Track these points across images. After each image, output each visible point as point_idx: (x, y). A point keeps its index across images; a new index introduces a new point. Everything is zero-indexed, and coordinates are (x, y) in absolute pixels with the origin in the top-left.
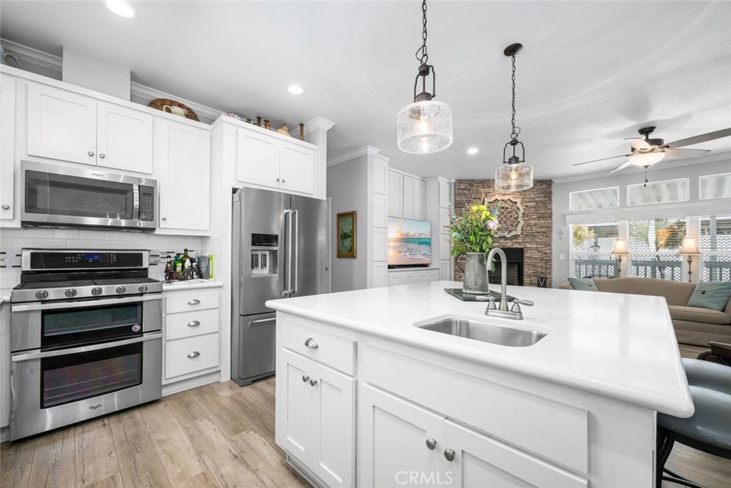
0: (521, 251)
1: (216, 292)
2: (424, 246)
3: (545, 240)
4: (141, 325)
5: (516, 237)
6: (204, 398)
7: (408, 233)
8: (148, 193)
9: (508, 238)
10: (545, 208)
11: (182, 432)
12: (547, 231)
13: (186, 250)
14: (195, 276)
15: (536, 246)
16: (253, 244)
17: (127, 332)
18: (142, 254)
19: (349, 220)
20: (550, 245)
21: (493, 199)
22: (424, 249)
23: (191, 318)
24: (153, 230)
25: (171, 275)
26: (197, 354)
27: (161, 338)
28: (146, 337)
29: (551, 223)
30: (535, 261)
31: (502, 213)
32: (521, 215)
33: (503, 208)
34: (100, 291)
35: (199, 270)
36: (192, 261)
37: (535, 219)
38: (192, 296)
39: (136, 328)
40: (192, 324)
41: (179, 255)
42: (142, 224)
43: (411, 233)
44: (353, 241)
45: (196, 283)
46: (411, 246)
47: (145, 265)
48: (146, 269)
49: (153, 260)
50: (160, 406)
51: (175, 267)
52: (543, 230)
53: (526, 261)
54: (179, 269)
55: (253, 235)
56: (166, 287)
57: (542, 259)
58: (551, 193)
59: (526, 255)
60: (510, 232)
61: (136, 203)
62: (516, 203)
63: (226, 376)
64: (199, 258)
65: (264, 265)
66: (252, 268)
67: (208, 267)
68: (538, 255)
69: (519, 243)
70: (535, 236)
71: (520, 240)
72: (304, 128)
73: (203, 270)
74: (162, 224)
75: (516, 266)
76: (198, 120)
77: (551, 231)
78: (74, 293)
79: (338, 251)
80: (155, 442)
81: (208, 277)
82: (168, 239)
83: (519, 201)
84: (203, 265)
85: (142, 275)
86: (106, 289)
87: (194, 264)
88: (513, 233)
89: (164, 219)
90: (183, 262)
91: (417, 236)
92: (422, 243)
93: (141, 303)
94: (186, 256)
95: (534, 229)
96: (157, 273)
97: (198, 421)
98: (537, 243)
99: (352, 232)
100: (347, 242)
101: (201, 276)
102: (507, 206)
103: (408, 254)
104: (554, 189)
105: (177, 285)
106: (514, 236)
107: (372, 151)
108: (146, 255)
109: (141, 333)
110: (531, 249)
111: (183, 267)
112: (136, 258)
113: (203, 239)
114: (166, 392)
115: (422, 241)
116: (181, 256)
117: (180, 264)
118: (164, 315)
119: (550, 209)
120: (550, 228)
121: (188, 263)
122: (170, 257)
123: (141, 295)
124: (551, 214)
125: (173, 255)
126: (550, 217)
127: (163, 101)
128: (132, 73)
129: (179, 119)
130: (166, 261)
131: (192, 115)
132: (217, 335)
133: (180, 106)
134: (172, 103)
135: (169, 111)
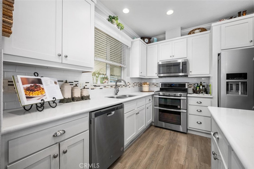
1: (210, 100)
4: (180, 106)
8: (185, 64)
11: (186, 148)
13: (201, 82)
14: (204, 93)
16: (228, 79)
17: (176, 107)
18: (185, 84)
23: (199, 108)
24: (187, 76)
25: (195, 92)
26: (201, 123)
27: (187, 112)
28: (182, 110)
36: (203, 86)
38: (199, 100)
39: (179, 107)
40: (199, 111)
42: (183, 74)
47: (187, 87)
48: (187, 89)
49: (190, 86)
51: (196, 89)
54: (198, 89)
56: (188, 95)
61: (181, 68)
64: (206, 86)
66: (228, 90)
73: (208, 90)
74: (190, 74)
76: (207, 31)
80: (177, 145)
82: (195, 78)
84: (208, 88)
85: (186, 91)
87: (204, 88)
89: (191, 72)
90: (199, 87)
93: (180, 99)
94: (201, 84)
96: (190, 90)
97: (193, 147)
101: (207, 93)
105: (195, 95)
108: (187, 84)
109: (180, 109)
111: (199, 89)
112: (184, 85)
114: (189, 132)
116: (199, 85)
117: (198, 88)
118: (188, 105)
121: (201, 87)
122: (195, 85)
123: (180, 97)
127: (193, 31)
128: (181, 27)
129: (198, 34)
130: (193, 86)
131: (203, 30)
132: (210, 118)
133: (199, 29)
134: (196, 29)
135: (194, 33)
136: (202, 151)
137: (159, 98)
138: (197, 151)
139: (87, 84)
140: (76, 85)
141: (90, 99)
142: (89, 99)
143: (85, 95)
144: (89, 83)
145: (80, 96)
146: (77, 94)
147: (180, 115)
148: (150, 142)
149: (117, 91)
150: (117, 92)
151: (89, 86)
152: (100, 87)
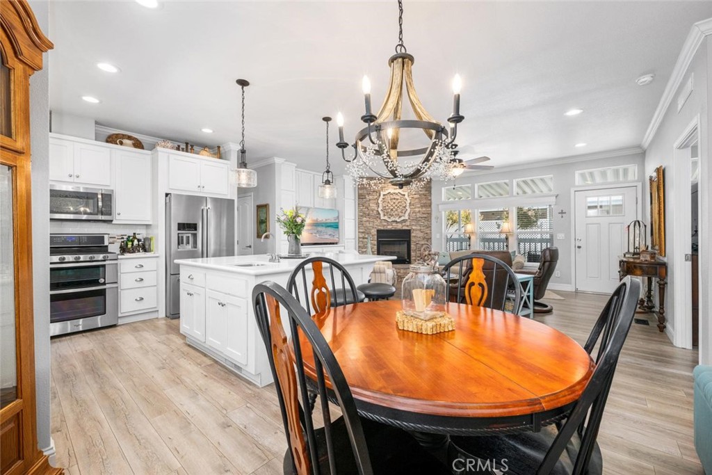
0: (409, 232)
1: (154, 260)
2: (330, 228)
3: (426, 223)
4: (105, 279)
5: (404, 221)
7: (317, 219)
8: (108, 198)
9: (399, 222)
10: (427, 199)
12: (428, 217)
13: (134, 234)
14: (141, 251)
15: (419, 228)
16: (179, 229)
17: (96, 283)
18: (103, 237)
19: (264, 210)
20: (430, 227)
21: (387, 192)
22: (330, 230)
23: (138, 276)
24: (112, 221)
25: (124, 249)
26: (142, 299)
27: (117, 287)
28: (107, 286)
29: (431, 210)
30: (419, 239)
31: (394, 203)
32: (408, 205)
33: (394, 199)
34: (79, 258)
35: (145, 247)
36: (139, 240)
37: (419, 207)
38: (138, 262)
39: (102, 281)
40: (138, 280)
41: (129, 237)
42: (102, 217)
43: (320, 219)
44: (266, 226)
45: (142, 254)
46: (320, 229)
47: (106, 243)
48: (107, 246)
49: (111, 240)
50: (118, 328)
51: (127, 245)
52: (425, 216)
53: (412, 239)
54: (130, 246)
55: (179, 224)
56: (119, 257)
57: (424, 238)
58: (430, 188)
59: (412, 235)
60: (400, 217)
61: (100, 204)
62: (404, 195)
63: (162, 314)
64: (144, 239)
65: (188, 243)
66: (179, 244)
67: (150, 245)
68: (421, 235)
69: (407, 226)
70: (419, 220)
71: (408, 223)
72: (221, 149)
73: (147, 247)
74: (118, 217)
75: (406, 243)
76: (143, 148)
77: (431, 217)
78: (64, 259)
79: (258, 233)
81: (149, 250)
82: (123, 227)
83: (406, 194)
84: (147, 243)
85: (104, 249)
86: (82, 257)
87: (140, 243)
88: (402, 218)
89: (119, 214)
90: (132, 241)
91: (324, 221)
92: (328, 226)
93: (104, 266)
94: (135, 237)
95: (418, 215)
96: (114, 248)
98: (420, 225)
99: (266, 219)
100: (263, 226)
101: (145, 251)
102: (398, 197)
103: (317, 235)
104: (433, 185)
105: (127, 255)
106: (403, 220)
107: (277, 160)
108: (106, 237)
109: (104, 284)
110: (416, 230)
111: (132, 245)
112: (100, 239)
113: (148, 226)
114: (121, 321)
115: (329, 225)
116: (131, 238)
117: (131, 243)
118: (119, 274)
119: (430, 200)
120: (430, 214)
121: (136, 242)
122: (123, 238)
123: (105, 261)
124: (431, 203)
125: (125, 237)
126: (430, 206)
128: (95, 119)
130: (120, 241)
131: (138, 144)
132: (155, 288)
133: (129, 138)
134: (124, 136)
135: (121, 143)
147: (103, 297)
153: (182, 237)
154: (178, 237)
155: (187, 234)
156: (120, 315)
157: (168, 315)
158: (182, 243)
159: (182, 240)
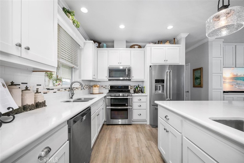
1: (145, 97)
4: (127, 104)
6: (142, 127)
8: (129, 70)
11: (135, 135)
13: (138, 85)
14: (141, 92)
16: (156, 83)
17: (124, 105)
18: (128, 86)
19: (199, 71)
23: (139, 104)
24: (131, 80)
25: (135, 92)
26: (140, 114)
27: (132, 108)
28: (129, 107)
34: (120, 95)
35: (142, 91)
36: (140, 88)
38: (139, 98)
39: (127, 105)
40: (139, 106)
41: (137, 86)
42: (128, 78)
44: (201, 80)
45: (140, 94)
48: (130, 90)
49: (131, 88)
50: (132, 126)
51: (136, 90)
54: (137, 90)
55: (156, 80)
56: (133, 95)
61: (127, 73)
63: (148, 123)
64: (142, 87)
65: (160, 90)
66: (156, 90)
67: (144, 90)
73: (143, 91)
76: (142, 48)
79: (194, 85)
80: (129, 134)
81: (144, 93)
82: (134, 82)
84: (143, 89)
85: (129, 91)
87: (140, 89)
89: (133, 77)
90: (138, 88)
93: (127, 99)
94: (139, 87)
96: (132, 91)
97: (139, 133)
99: (200, 76)
100: (198, 81)
101: (142, 93)
105: (136, 94)
107: (211, 39)
108: (129, 86)
109: (127, 106)
111: (138, 90)
113: (143, 82)
114: (133, 123)
116: (137, 87)
117: (137, 89)
118: (132, 102)
121: (139, 89)
122: (135, 87)
123: (127, 96)
125: (135, 86)
127: (133, 45)
128: (126, 41)
129: (136, 49)
130: (134, 88)
131: (140, 47)
132: (146, 110)
133: (137, 45)
134: (135, 45)
135: (134, 48)
136: (145, 134)
137: (111, 99)
138: (142, 135)
139: (38, 87)
140: (27, 89)
141: (47, 106)
142: (45, 106)
143: (41, 101)
144: (41, 85)
145: (33, 103)
146: (30, 101)
147: (127, 111)
148: (109, 139)
149: (72, 94)
150: (72, 96)
151: (41, 89)
152: (54, 91)
153: (157, 86)
154: (155, 86)
155: (159, 85)
156: (133, 120)
157: (151, 124)
158: (157, 90)
159: (157, 88)
